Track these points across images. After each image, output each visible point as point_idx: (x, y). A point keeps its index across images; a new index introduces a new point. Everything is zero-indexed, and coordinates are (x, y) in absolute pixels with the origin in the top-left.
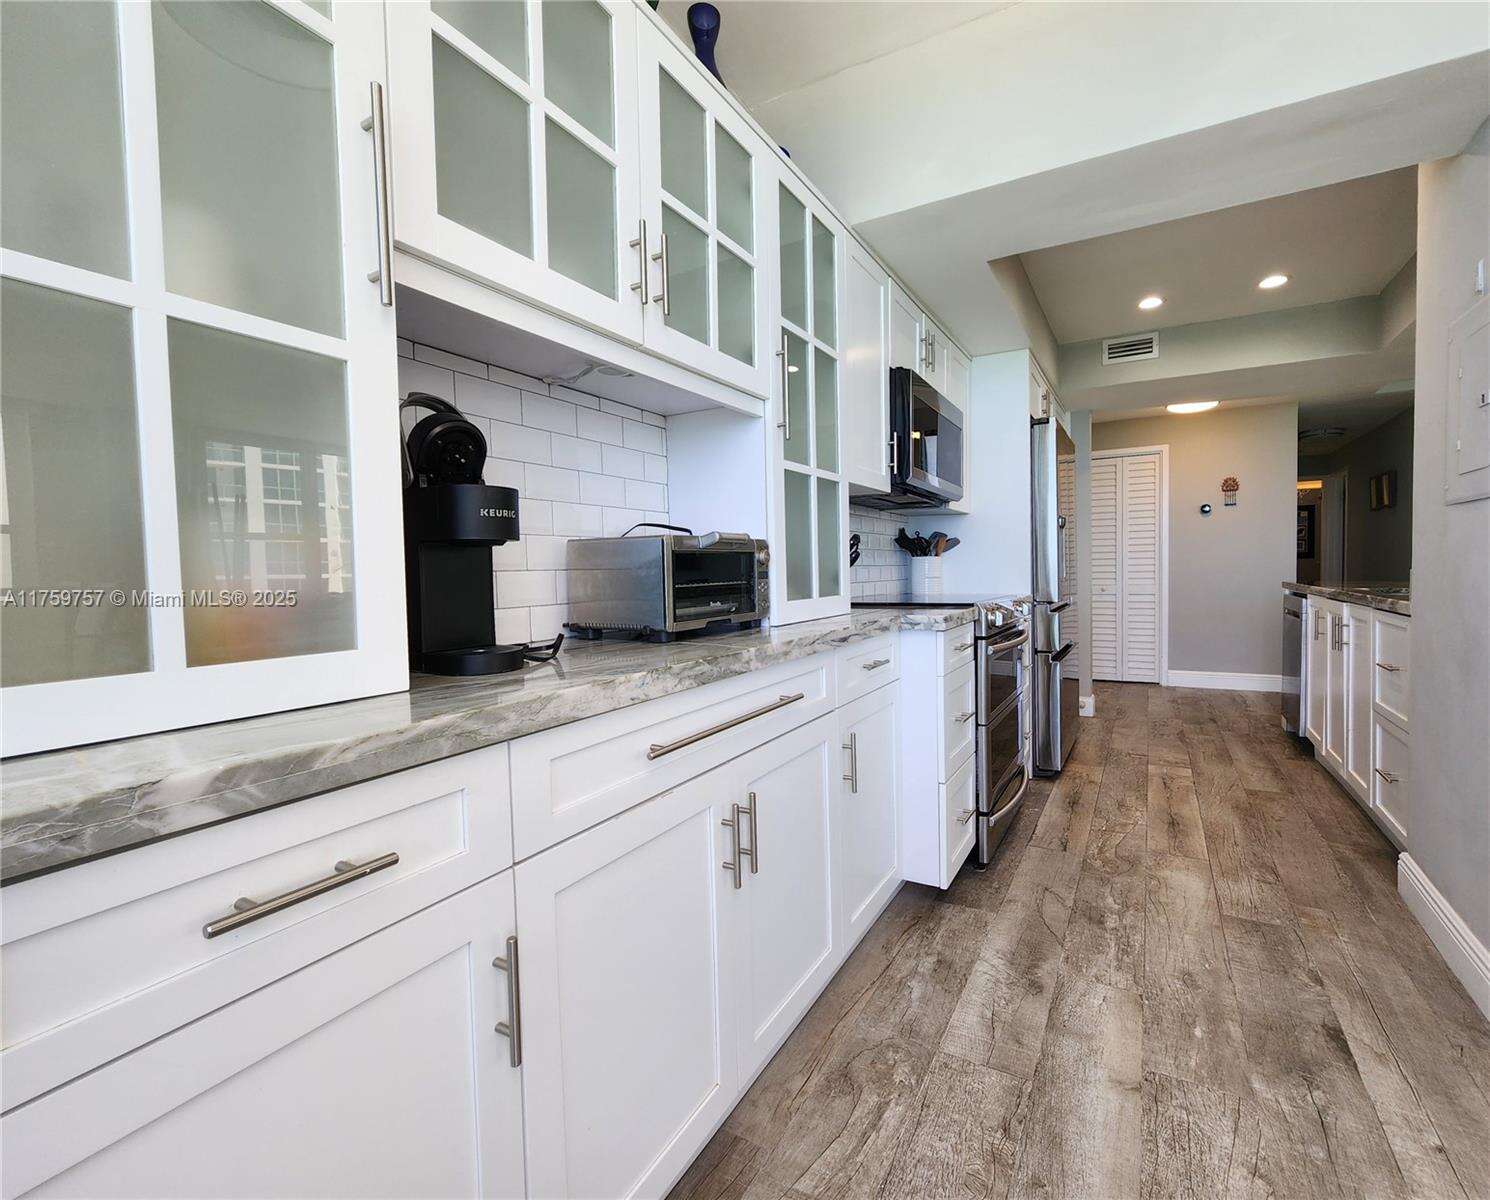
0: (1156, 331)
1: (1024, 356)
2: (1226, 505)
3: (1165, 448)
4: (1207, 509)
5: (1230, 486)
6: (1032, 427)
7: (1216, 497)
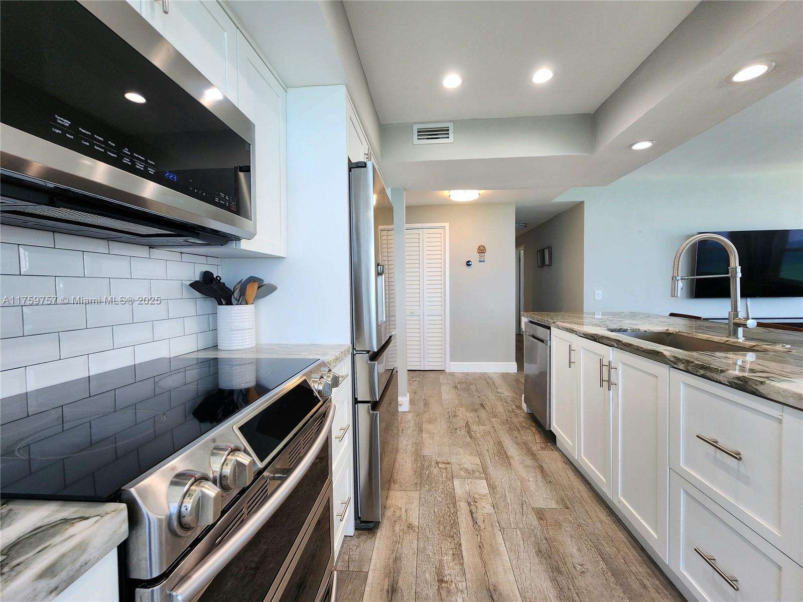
0: (451, 121)
1: (343, 90)
2: (480, 261)
3: (447, 225)
4: (470, 263)
5: (482, 250)
6: (350, 170)
7: (474, 257)
